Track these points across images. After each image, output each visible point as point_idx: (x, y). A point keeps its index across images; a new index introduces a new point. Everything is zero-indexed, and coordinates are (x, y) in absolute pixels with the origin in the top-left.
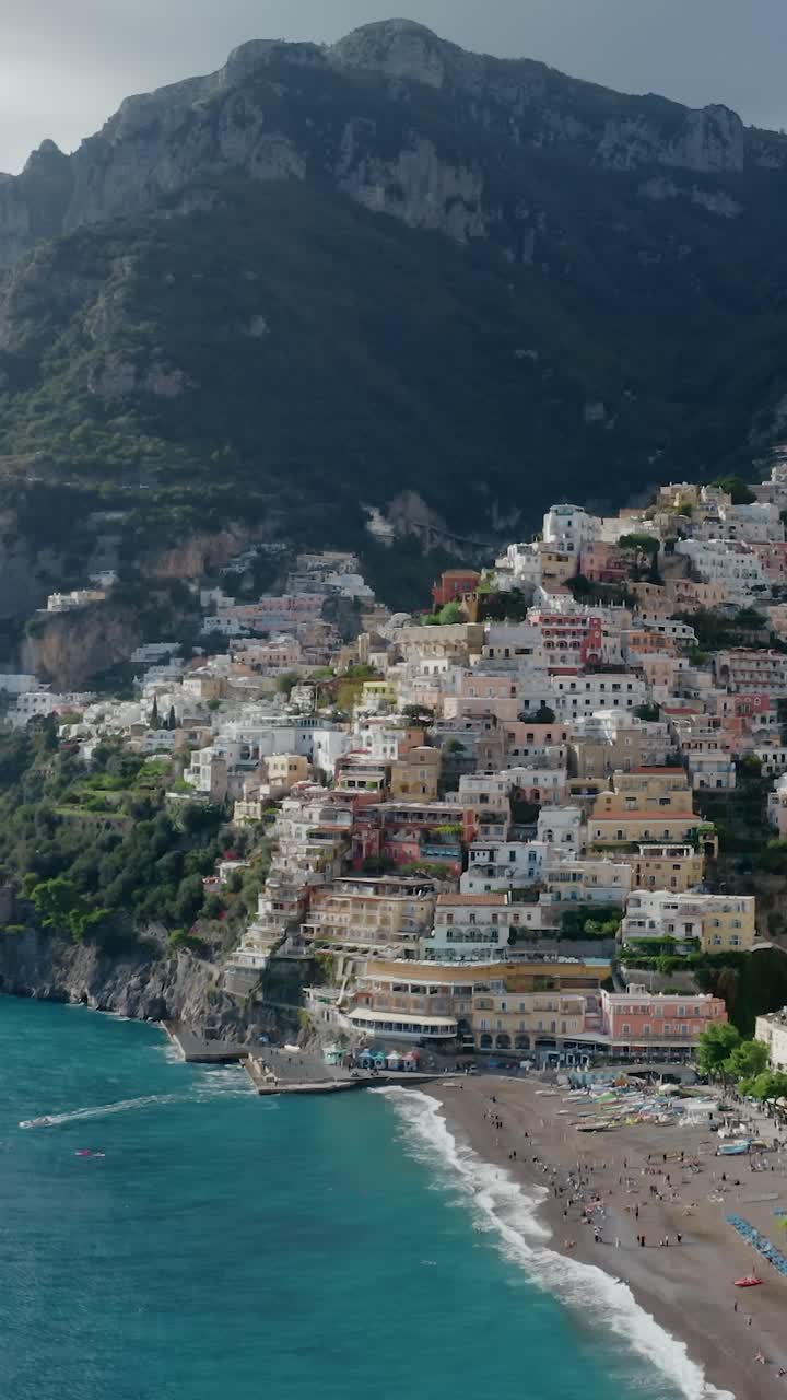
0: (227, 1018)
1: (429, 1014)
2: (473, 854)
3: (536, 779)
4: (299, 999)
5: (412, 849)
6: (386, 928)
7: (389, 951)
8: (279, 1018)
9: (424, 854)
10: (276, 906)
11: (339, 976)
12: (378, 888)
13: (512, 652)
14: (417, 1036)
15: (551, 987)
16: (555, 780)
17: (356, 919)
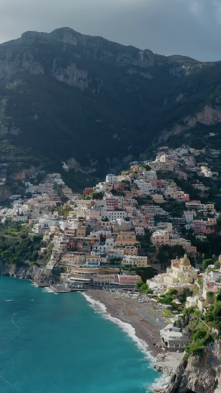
0: (45, 279)
1: (85, 278)
2: (93, 248)
3: (105, 233)
4: (59, 275)
5: (81, 247)
6: (76, 262)
7: (77, 266)
8: (55, 279)
9: (83, 247)
10: (54, 257)
11: (67, 271)
12: (74, 254)
13: (100, 206)
14: (83, 282)
15: (108, 273)
16: (109, 233)
17: (70, 260)
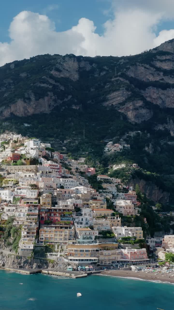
0: (25, 262)
1: (91, 257)
2: (75, 219)
3: (76, 202)
4: (45, 256)
5: (59, 219)
6: (66, 237)
7: (71, 242)
8: (41, 261)
9: (61, 219)
10: (28, 233)
11: (56, 249)
12: (56, 227)
13: (48, 172)
14: (90, 262)
16: (80, 202)
17: (55, 235)
